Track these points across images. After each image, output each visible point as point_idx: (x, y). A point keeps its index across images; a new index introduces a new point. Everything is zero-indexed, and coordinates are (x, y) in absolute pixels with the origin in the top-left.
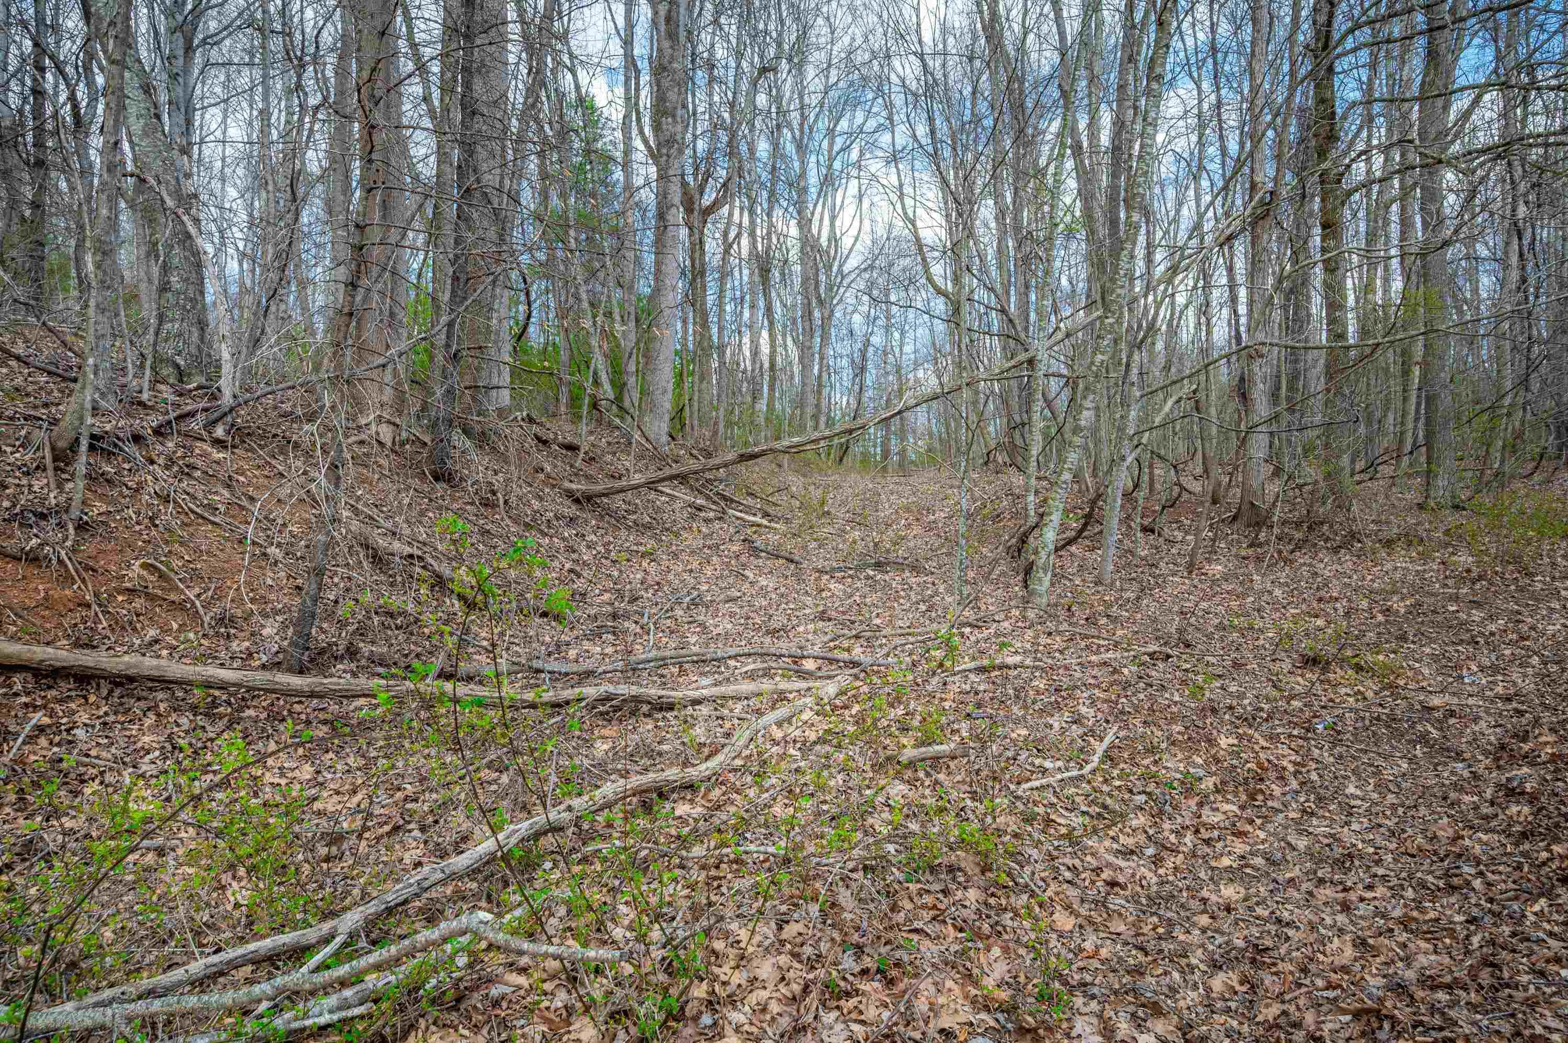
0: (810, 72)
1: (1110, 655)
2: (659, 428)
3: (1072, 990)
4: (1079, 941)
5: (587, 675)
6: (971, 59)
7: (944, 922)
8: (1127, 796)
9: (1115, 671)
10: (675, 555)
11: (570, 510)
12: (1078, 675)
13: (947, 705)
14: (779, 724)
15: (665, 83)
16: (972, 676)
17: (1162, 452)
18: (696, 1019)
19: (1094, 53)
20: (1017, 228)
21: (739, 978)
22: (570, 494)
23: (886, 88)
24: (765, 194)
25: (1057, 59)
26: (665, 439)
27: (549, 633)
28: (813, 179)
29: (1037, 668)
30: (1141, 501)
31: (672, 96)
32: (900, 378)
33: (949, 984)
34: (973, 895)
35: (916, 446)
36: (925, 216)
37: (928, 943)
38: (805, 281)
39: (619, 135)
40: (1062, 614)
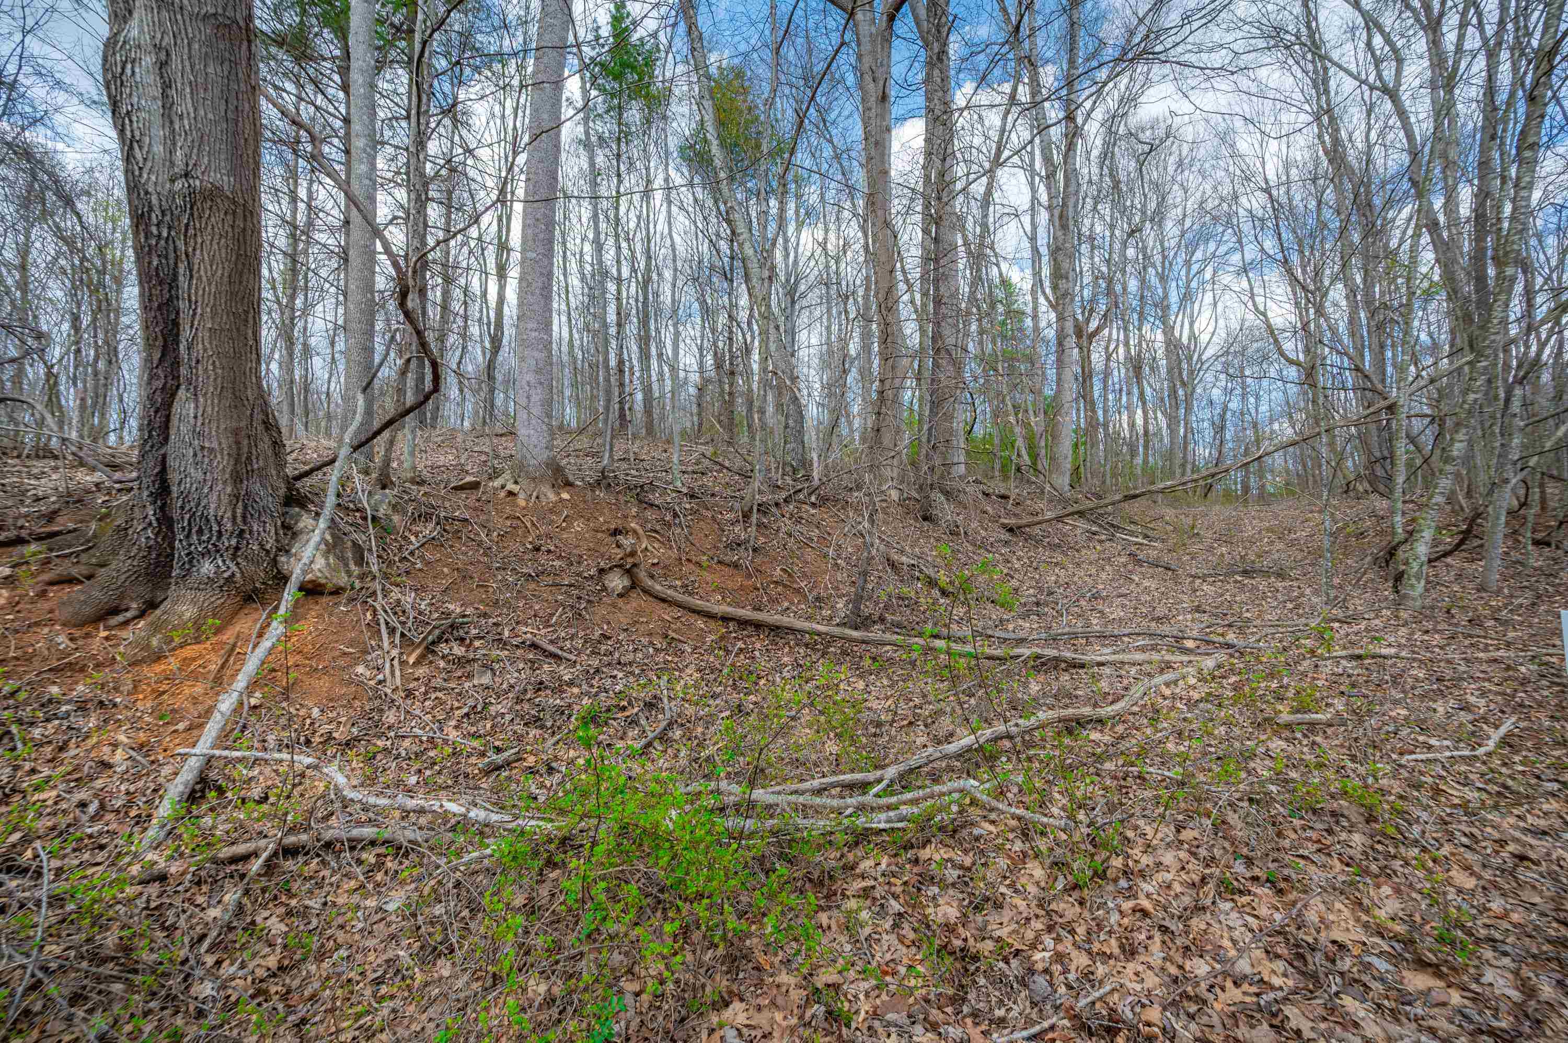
0: (1169, 224)
1: (1501, 653)
2: (1063, 481)
3: (1478, 942)
4: (1483, 900)
5: (1021, 641)
6: (1314, 180)
7: (1329, 855)
8: (1534, 781)
9: (1508, 668)
10: (1078, 565)
11: (1006, 536)
12: (1463, 668)
13: (1320, 683)
14: (1167, 685)
15: (1060, 258)
16: (1344, 662)
17: (1555, 473)
18: (1115, 880)
19: (1447, 144)
20: (1369, 302)
21: (1145, 860)
22: (1004, 526)
23: (1235, 221)
24: (1135, 316)
25: (1406, 158)
26: (1067, 488)
27: (996, 613)
28: (1174, 298)
29: (1414, 659)
30: (1531, 519)
31: (1066, 265)
32: (1256, 432)
33: (1338, 905)
34: (1357, 839)
35: (1273, 482)
36: (1274, 307)
37: (1314, 868)
38: (1170, 371)
39: (1029, 298)
40: (1441, 616)
